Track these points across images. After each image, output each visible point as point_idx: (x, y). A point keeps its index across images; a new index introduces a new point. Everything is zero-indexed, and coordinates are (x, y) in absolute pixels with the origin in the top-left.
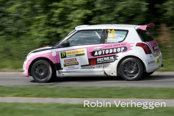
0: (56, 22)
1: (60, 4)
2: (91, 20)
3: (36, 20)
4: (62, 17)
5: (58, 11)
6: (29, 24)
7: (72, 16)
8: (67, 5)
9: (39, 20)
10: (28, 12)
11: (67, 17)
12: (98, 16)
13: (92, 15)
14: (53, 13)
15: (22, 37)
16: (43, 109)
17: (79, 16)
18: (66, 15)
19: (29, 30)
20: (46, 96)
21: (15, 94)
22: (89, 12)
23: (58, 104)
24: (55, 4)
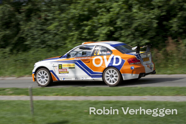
0: (86, 37)
1: (89, 23)
2: (114, 34)
3: (70, 36)
4: (91, 32)
5: (87, 28)
6: (65, 39)
7: (98, 32)
8: (94, 23)
9: (73, 35)
10: (64, 30)
11: (95, 33)
12: (119, 31)
13: (113, 31)
14: (84, 30)
15: (60, 49)
16: (77, 105)
17: (104, 32)
18: (94, 31)
19: (65, 44)
20: (79, 95)
21: (55, 94)
22: (112, 28)
23: (90, 101)
24: (85, 22)
